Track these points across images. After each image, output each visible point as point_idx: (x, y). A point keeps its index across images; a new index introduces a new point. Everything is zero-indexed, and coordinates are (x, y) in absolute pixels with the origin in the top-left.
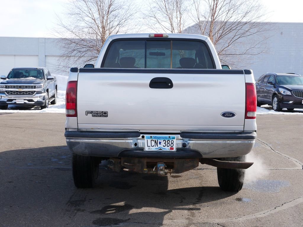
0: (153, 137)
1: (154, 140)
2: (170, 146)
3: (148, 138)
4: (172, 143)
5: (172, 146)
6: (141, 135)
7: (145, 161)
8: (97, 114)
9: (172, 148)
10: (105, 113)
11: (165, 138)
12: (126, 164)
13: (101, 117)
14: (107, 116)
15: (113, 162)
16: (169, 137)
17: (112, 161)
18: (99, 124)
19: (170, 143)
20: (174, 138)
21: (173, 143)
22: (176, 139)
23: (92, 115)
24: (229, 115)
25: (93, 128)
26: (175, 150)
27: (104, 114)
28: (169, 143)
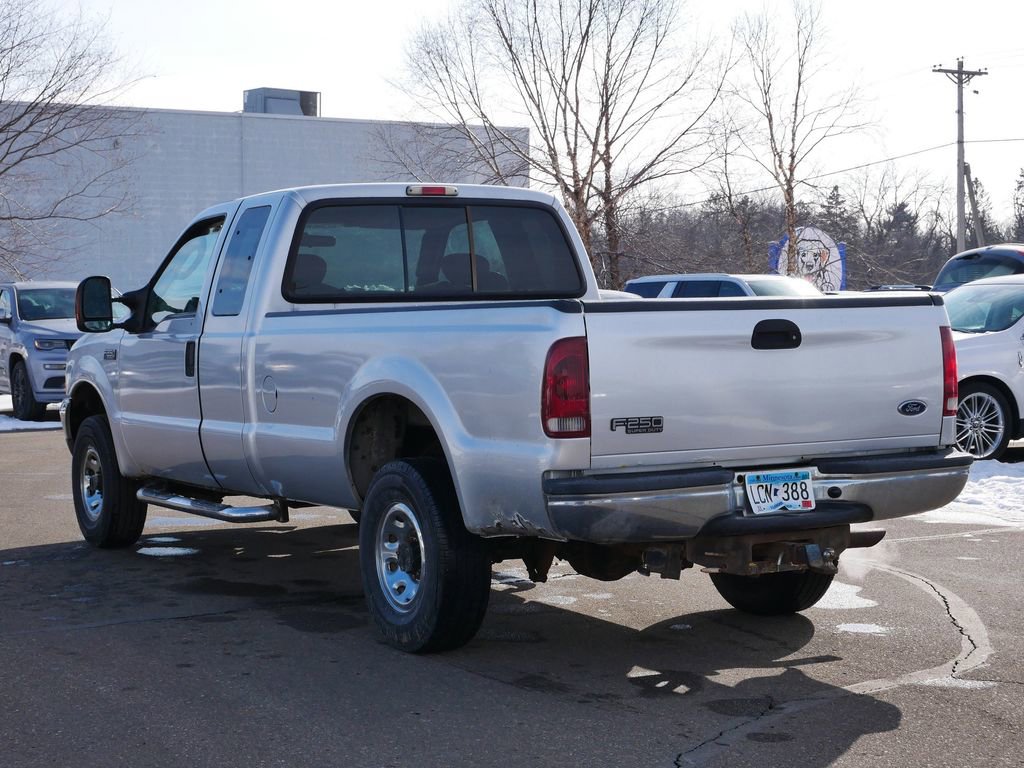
0: (762, 478)
1: (764, 485)
2: (801, 499)
3: (752, 481)
4: (803, 491)
5: (805, 496)
6: (737, 474)
7: (750, 542)
8: (639, 424)
9: (807, 504)
10: (658, 421)
11: (789, 477)
12: (711, 554)
13: (647, 432)
14: (660, 430)
15: (665, 553)
16: (796, 474)
17: (660, 554)
18: (643, 453)
19: (799, 490)
20: (806, 477)
21: (805, 490)
22: (813, 479)
23: (627, 429)
24: (912, 408)
25: (627, 464)
26: (813, 506)
27: (654, 425)
28: (796, 491)
